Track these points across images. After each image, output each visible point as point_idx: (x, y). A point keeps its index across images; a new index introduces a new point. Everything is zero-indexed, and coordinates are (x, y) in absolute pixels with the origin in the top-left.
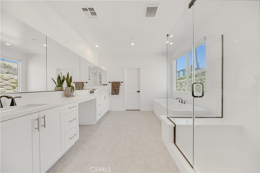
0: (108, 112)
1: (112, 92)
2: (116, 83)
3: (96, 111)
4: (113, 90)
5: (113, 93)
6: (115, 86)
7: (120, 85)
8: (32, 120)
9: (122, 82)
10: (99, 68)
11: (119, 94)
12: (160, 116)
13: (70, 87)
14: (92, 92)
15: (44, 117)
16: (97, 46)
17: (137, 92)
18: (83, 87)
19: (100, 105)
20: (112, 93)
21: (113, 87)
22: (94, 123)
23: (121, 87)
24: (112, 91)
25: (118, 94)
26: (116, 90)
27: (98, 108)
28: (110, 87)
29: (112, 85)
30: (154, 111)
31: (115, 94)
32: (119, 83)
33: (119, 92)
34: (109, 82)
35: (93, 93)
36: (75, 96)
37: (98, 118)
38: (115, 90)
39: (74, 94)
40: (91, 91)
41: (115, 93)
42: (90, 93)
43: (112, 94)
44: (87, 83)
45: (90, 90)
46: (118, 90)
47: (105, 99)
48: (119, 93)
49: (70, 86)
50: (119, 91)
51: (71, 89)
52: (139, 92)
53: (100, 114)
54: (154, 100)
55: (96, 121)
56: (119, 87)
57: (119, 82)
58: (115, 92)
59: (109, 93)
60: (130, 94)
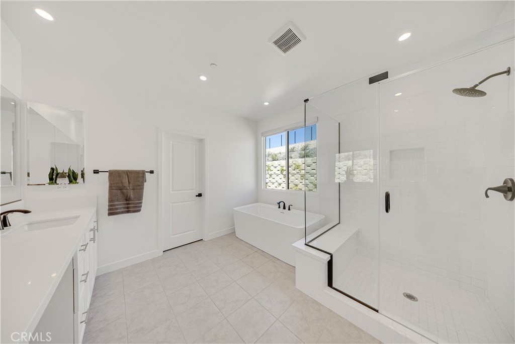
5: (115, 209)
6: (126, 184)
9: (152, 172)
12: (293, 245)
17: (197, 196)
20: (109, 210)
23: (148, 189)
25: (139, 211)
26: (132, 196)
29: (110, 180)
31: (128, 212)
32: (143, 173)
33: (141, 203)
34: (96, 172)
38: (128, 199)
41: (128, 208)
43: (110, 214)
46: (140, 197)
48: (141, 207)
50: (144, 201)
52: (200, 195)
56: (142, 188)
58: (128, 204)
60: (174, 204)
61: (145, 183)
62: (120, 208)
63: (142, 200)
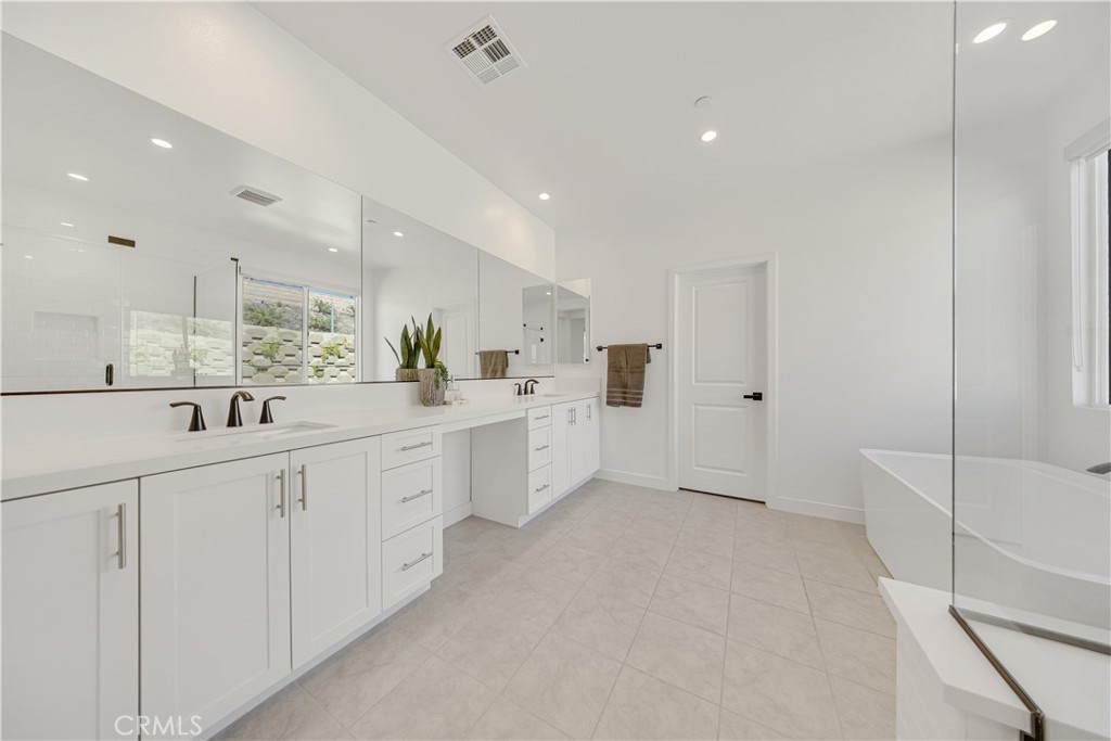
0: (593, 485)
1: (608, 392)
2: (627, 349)
3: (528, 473)
4: (615, 386)
5: (614, 397)
6: (623, 364)
7: (649, 361)
8: (267, 475)
9: (659, 346)
10: (560, 287)
11: (643, 402)
13: (433, 370)
14: (525, 391)
15: (302, 472)
16: (544, 196)
17: (746, 397)
18: (503, 372)
19: (545, 447)
20: (608, 397)
21: (614, 369)
22: (521, 523)
23: (652, 373)
24: (609, 386)
25: (639, 405)
26: (629, 383)
27: (535, 459)
28: (599, 368)
29: (609, 359)
30: (864, 526)
31: (625, 404)
32: (646, 348)
33: (642, 394)
34: (600, 349)
35: (532, 392)
36: (450, 404)
37: (537, 504)
38: (625, 387)
39: (448, 396)
40: (523, 387)
41: (625, 398)
42: (519, 393)
43: (609, 403)
44: (517, 352)
45: (518, 381)
46: (640, 385)
47: (572, 422)
48: (641, 399)
49: (433, 366)
51: (434, 376)
52: (757, 397)
53: (545, 486)
54: (866, 452)
55: (527, 513)
56: (643, 372)
57: (644, 345)
58: (625, 393)
59: (599, 397)
60: (700, 407)
61: (647, 365)
62: (617, 397)
63: (642, 389)
